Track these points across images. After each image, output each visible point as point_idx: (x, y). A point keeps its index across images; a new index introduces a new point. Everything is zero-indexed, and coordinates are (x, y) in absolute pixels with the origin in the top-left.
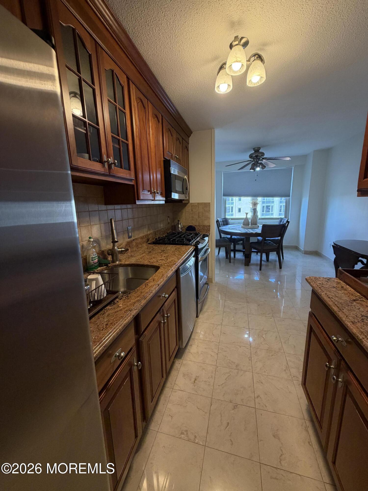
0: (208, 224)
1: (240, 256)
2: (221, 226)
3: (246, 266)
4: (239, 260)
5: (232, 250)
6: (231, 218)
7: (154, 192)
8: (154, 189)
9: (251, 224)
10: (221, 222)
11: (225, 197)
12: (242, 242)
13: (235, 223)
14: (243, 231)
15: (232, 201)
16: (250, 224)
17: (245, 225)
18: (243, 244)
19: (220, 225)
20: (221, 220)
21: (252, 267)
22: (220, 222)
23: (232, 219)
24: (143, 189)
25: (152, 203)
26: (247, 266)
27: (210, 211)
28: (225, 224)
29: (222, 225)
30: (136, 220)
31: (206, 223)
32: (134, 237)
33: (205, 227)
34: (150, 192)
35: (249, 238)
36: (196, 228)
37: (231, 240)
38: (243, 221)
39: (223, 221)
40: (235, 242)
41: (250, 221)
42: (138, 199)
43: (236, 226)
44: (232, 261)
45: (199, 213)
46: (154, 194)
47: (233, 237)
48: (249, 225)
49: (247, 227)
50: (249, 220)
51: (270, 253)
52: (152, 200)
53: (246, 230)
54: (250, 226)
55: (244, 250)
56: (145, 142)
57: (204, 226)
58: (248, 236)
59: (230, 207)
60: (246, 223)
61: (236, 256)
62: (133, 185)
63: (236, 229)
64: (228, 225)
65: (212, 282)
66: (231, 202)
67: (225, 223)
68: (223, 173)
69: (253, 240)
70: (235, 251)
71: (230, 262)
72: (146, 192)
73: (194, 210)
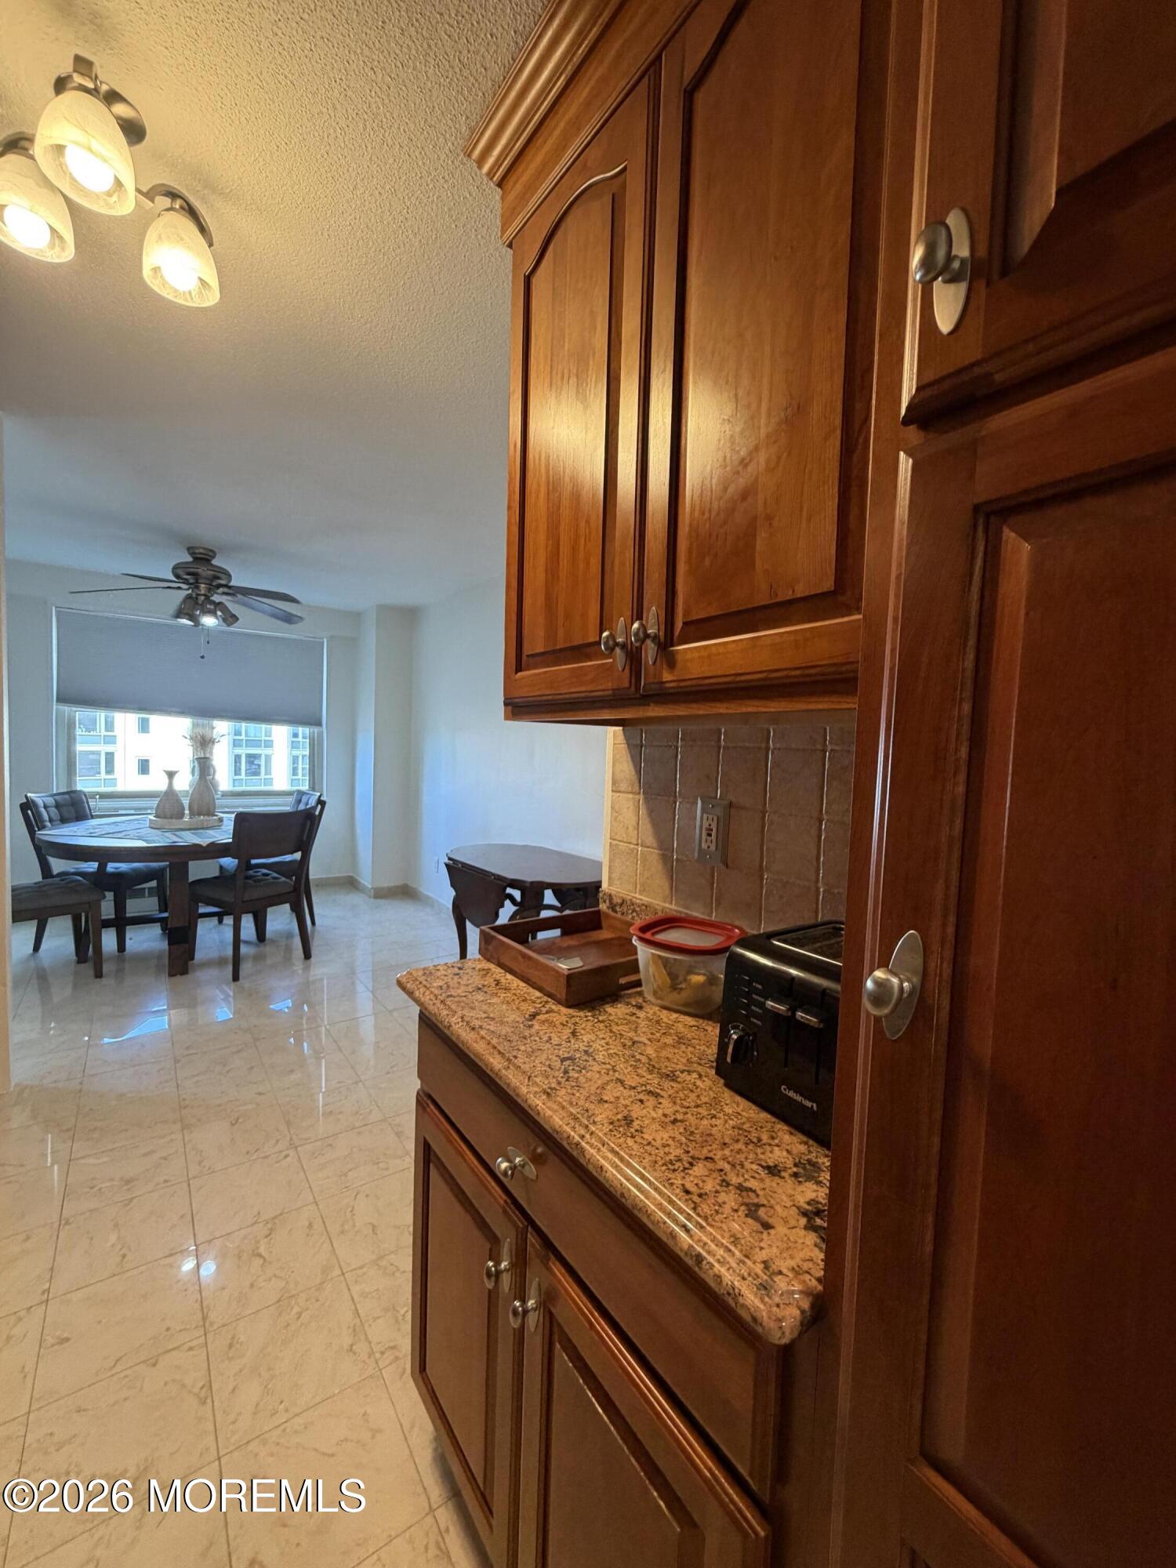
1: (146, 940)
2: (46, 823)
3: (173, 975)
4: (143, 959)
5: (107, 924)
6: (98, 793)
9: (192, 814)
10: (45, 807)
11: (66, 709)
12: (154, 884)
13: (121, 812)
14: (160, 840)
15: (107, 730)
16: (187, 812)
17: (165, 818)
18: (160, 893)
19: (41, 821)
20: (49, 801)
21: (201, 975)
22: (42, 811)
23: (104, 796)
26: (178, 976)
28: (66, 815)
29: (49, 821)
35: (187, 863)
37: (102, 881)
38: (155, 803)
39: (57, 806)
40: (122, 886)
41: (186, 802)
43: (123, 822)
44: (106, 968)
47: (111, 867)
48: (182, 815)
49: (176, 823)
50: (181, 797)
51: (269, 910)
53: (168, 834)
54: (186, 819)
55: (166, 915)
58: (179, 857)
59: (98, 753)
60: (168, 807)
61: (128, 943)
63: (124, 833)
64: (87, 819)
66: (103, 733)
67: (68, 812)
68: (58, 613)
69: (200, 870)
70: (121, 923)
71: (99, 974)
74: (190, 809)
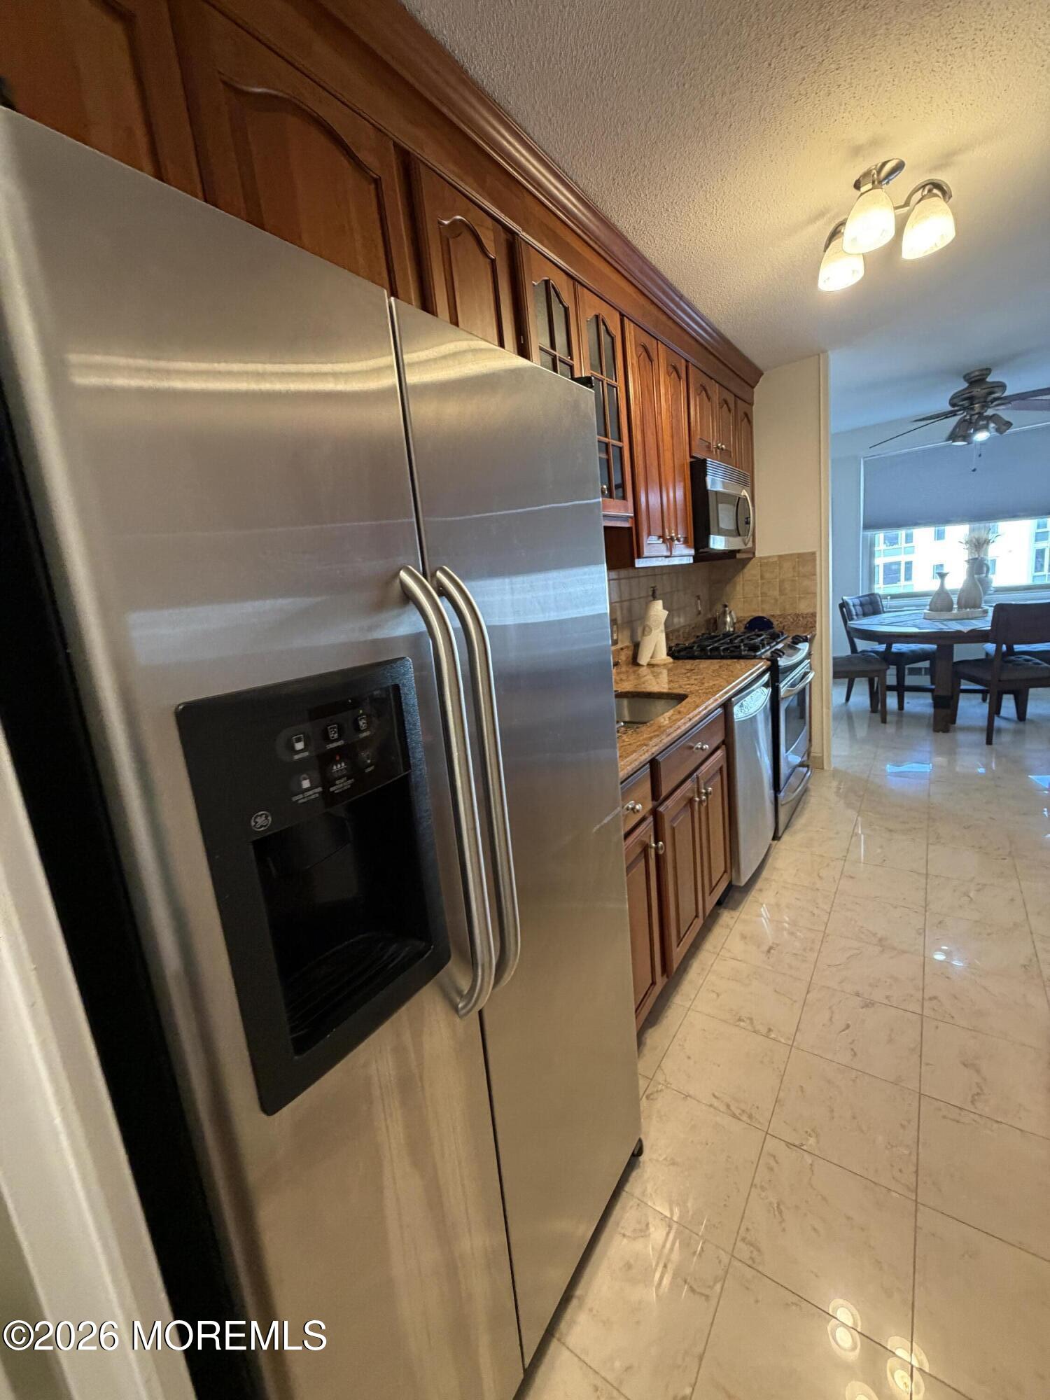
0: (811, 610)
1: (920, 704)
2: (855, 617)
3: (938, 731)
4: (917, 718)
5: (890, 688)
6: (890, 595)
7: (672, 539)
8: (670, 532)
9: (960, 607)
10: (854, 606)
11: (869, 533)
12: (926, 664)
13: (905, 608)
14: (929, 628)
15: (907, 542)
16: (955, 606)
17: (937, 611)
18: (931, 672)
19: (852, 615)
20: (857, 601)
21: (961, 737)
22: (852, 608)
23: (894, 597)
24: (649, 534)
25: (666, 562)
26: (941, 733)
27: (815, 574)
28: (866, 610)
29: (857, 615)
30: (626, 604)
31: (803, 608)
32: (622, 642)
33: (801, 619)
34: (661, 540)
35: (953, 646)
36: (775, 623)
37: (889, 658)
38: (928, 600)
39: (862, 605)
40: (900, 661)
41: (955, 599)
42: (639, 556)
43: (905, 615)
44: (889, 718)
45: (782, 582)
46: (668, 541)
47: (896, 647)
48: (950, 609)
49: (946, 615)
50: (952, 596)
52: (666, 557)
53: (937, 623)
54: (955, 611)
55: (933, 687)
56: (653, 434)
57: (797, 616)
58: (946, 641)
59: (899, 563)
60: (941, 602)
61: (906, 706)
62: (630, 529)
63: (904, 623)
64: (880, 613)
65: (823, 769)
66: (904, 545)
67: (868, 608)
68: (865, 462)
69: (962, 652)
70: (901, 689)
71: (884, 721)
72: (654, 540)
73: (767, 575)
74: (959, 603)
